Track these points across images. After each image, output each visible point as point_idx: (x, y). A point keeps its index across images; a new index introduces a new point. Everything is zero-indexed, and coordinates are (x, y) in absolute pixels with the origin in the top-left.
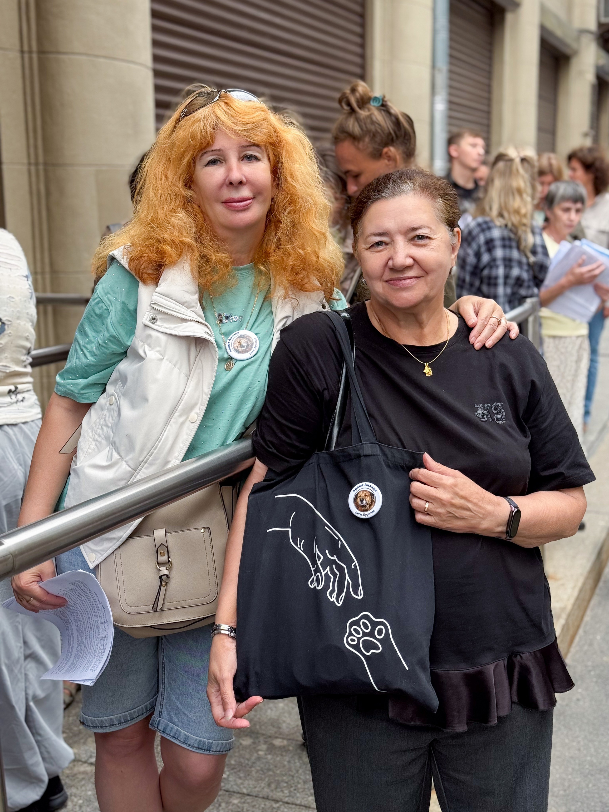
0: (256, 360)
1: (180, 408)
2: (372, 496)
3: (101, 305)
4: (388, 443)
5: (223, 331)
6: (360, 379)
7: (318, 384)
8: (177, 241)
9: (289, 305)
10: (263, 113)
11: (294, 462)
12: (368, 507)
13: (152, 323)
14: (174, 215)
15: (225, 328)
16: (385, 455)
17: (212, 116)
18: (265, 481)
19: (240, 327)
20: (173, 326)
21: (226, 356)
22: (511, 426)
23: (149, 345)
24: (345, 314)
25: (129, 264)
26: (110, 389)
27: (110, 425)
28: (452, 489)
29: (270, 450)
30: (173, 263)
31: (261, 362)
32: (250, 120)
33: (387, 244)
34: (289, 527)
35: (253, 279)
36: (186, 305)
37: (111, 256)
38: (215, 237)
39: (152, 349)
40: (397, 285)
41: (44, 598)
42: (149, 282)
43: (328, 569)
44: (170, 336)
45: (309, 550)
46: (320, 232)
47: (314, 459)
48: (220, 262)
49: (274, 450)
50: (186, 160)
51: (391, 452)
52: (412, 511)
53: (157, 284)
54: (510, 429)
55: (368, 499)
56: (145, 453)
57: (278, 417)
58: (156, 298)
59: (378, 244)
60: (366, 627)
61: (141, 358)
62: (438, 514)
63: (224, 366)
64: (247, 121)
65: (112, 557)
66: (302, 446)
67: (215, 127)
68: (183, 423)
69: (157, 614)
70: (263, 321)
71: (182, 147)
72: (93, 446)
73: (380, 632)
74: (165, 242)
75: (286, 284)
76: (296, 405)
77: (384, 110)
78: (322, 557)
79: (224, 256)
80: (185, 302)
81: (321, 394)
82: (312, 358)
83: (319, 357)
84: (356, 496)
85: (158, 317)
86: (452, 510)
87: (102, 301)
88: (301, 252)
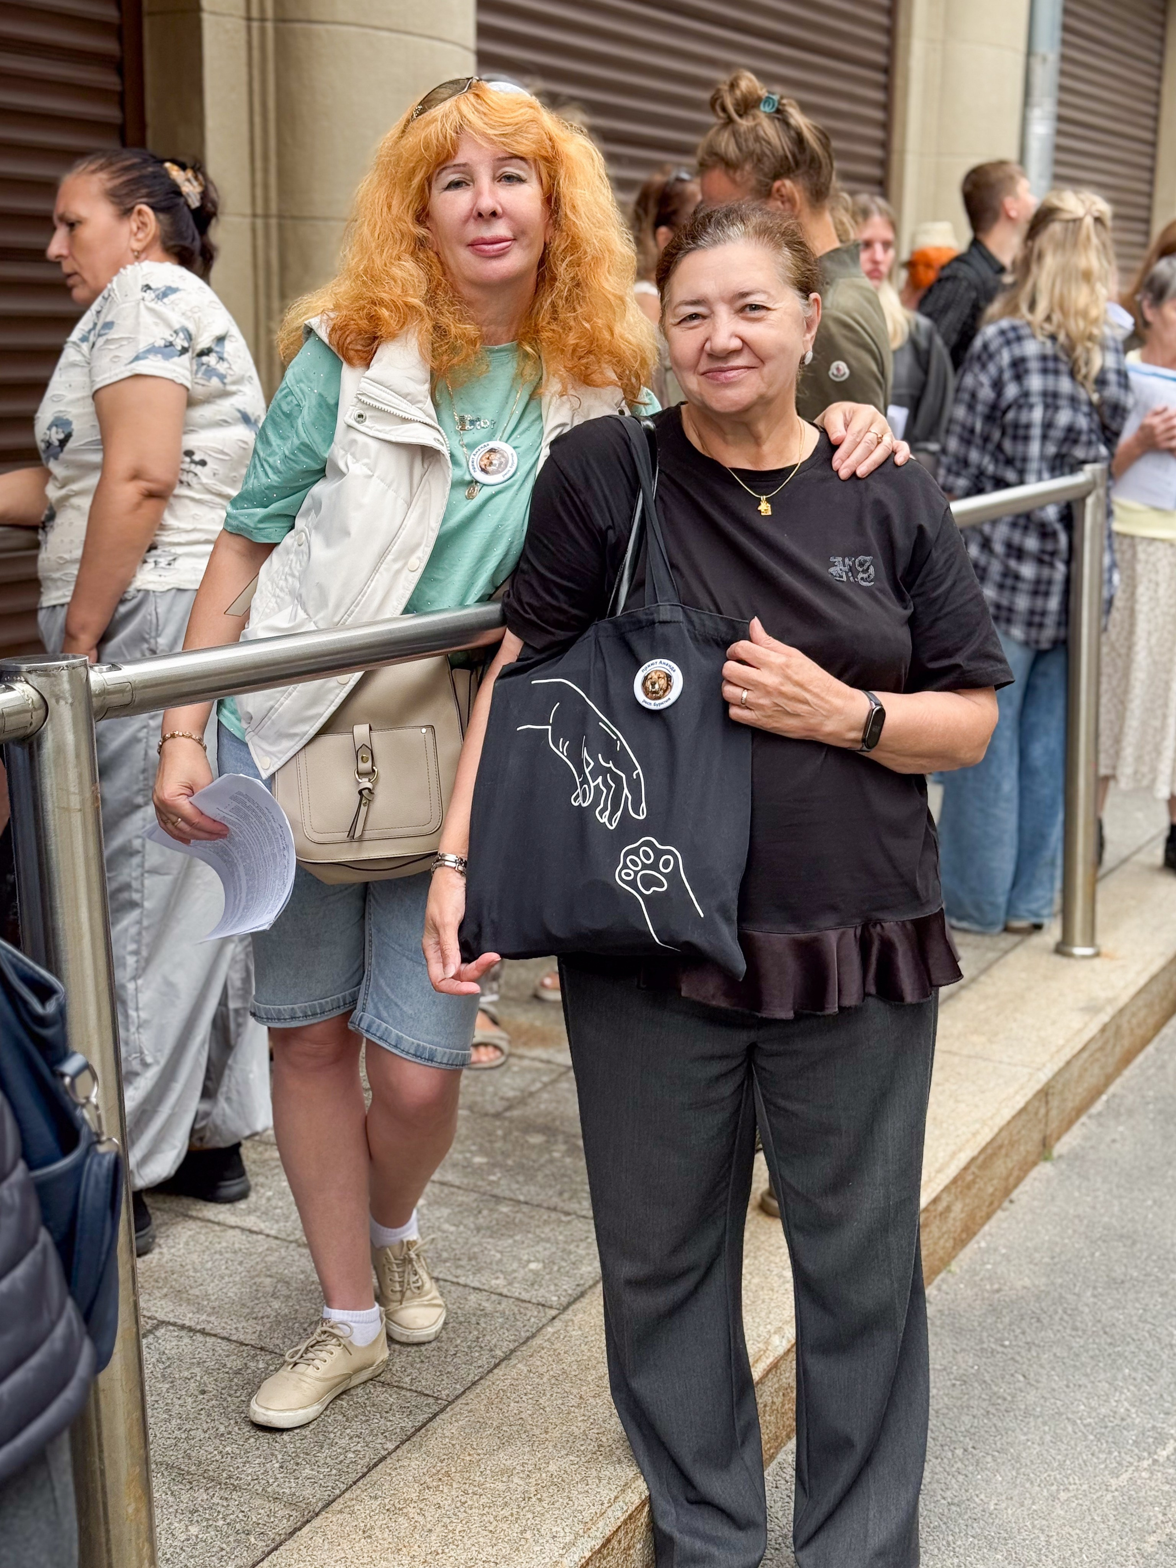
0: (511, 486)
1: (395, 548)
2: (669, 678)
3: (289, 398)
4: (695, 603)
5: (465, 441)
6: (661, 514)
7: (600, 520)
8: (400, 303)
9: (568, 406)
10: (531, 111)
11: (561, 635)
12: (661, 693)
13: (358, 422)
14: (396, 263)
15: (468, 438)
16: (690, 621)
17: (455, 113)
18: (518, 660)
19: (491, 437)
20: (388, 428)
21: (468, 478)
22: (881, 591)
23: (353, 455)
24: (650, 424)
25: (330, 336)
26: (299, 523)
27: (297, 574)
28: (783, 672)
29: (527, 616)
30: (393, 336)
31: (519, 489)
32: (511, 121)
33: (704, 317)
34: (548, 724)
35: (515, 365)
36: (409, 398)
37: (306, 326)
38: (457, 298)
39: (357, 461)
40: (717, 379)
41: (196, 819)
42: (356, 361)
43: (600, 779)
44: (383, 443)
45: (575, 755)
46: (615, 295)
47: (591, 632)
48: (463, 336)
49: (533, 617)
50: (416, 181)
51: (701, 619)
52: (726, 705)
53: (368, 366)
54: (879, 595)
55: (663, 682)
56: (342, 610)
57: (542, 570)
58: (366, 386)
59: (693, 317)
60: (648, 858)
61: (342, 474)
62: (760, 707)
63: (463, 492)
64: (506, 121)
65: (294, 760)
66: (575, 611)
67: (459, 130)
68: (398, 572)
69: (355, 844)
70: (527, 429)
71: (411, 161)
72: (272, 604)
73: (666, 864)
74: (381, 303)
75: (563, 372)
76: (567, 551)
77: (778, 119)
78: (592, 764)
79: (470, 329)
80: (408, 394)
81: (603, 534)
82: (593, 481)
83: (603, 482)
84: (646, 678)
85: (367, 414)
86: (781, 701)
87: (291, 393)
88: (587, 325)
